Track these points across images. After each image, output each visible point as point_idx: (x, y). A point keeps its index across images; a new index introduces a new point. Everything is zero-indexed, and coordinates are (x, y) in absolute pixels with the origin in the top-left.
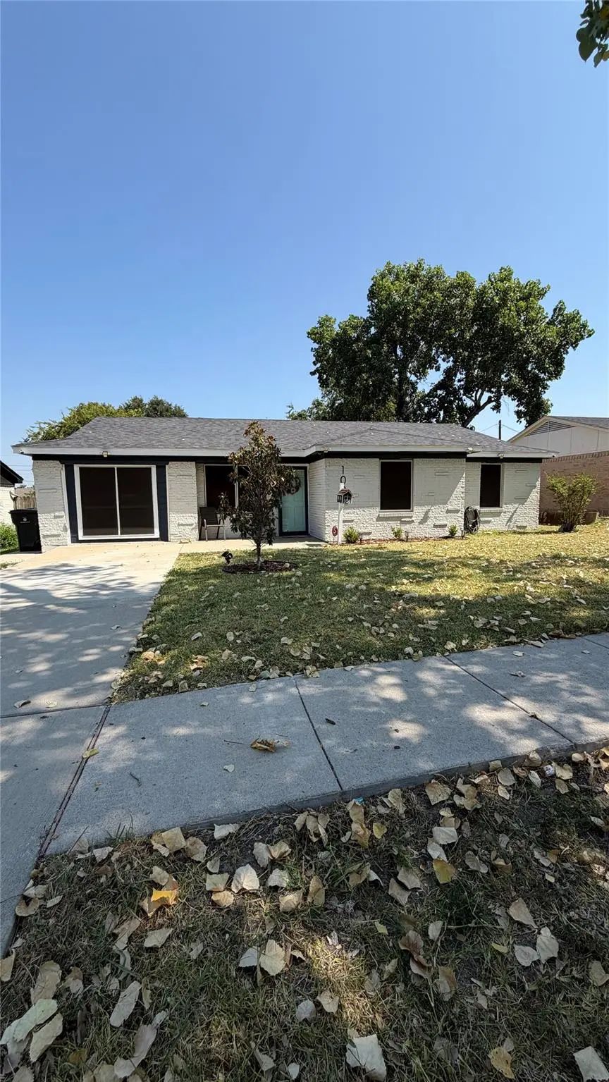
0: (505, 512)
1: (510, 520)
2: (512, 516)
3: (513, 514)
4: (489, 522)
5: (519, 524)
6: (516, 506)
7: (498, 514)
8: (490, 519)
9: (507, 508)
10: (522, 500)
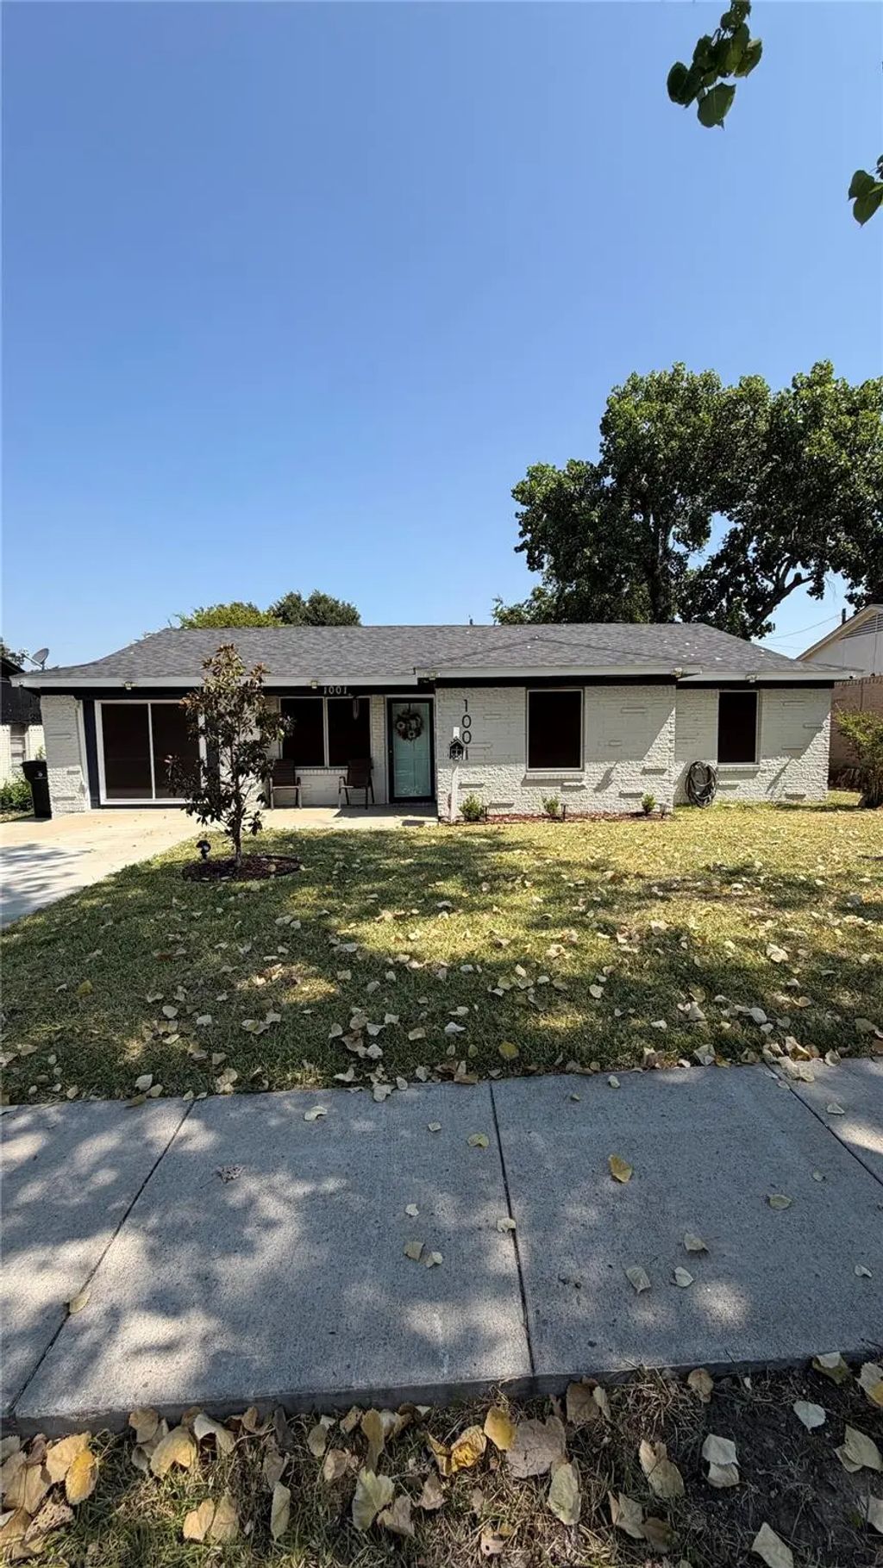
0: (764, 771)
1: (774, 783)
2: (777, 778)
3: (779, 775)
4: (734, 787)
5: (790, 791)
6: (785, 760)
7: (752, 775)
8: (736, 782)
9: (768, 765)
10: (797, 751)
